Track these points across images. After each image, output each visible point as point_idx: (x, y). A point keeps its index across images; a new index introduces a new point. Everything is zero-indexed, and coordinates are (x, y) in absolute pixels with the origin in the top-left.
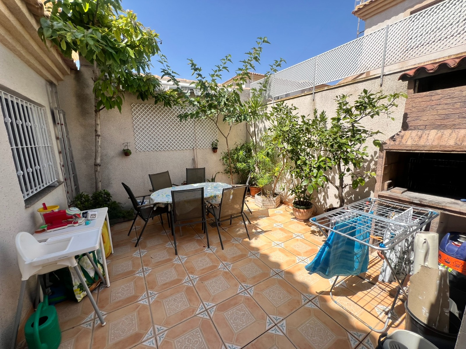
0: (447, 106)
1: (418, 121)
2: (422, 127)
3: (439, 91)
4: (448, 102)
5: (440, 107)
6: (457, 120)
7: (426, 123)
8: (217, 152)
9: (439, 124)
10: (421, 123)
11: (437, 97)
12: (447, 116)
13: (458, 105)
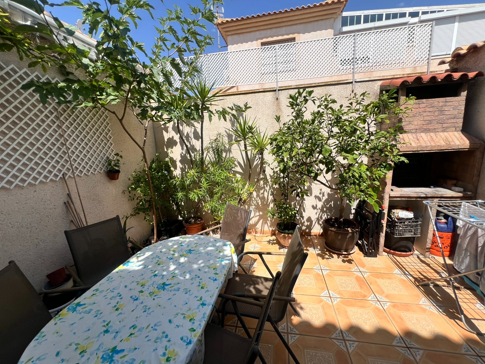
0: (430, 113)
1: (410, 125)
2: (413, 131)
3: (424, 100)
4: (431, 110)
5: (425, 114)
6: (436, 125)
7: (417, 127)
8: (118, 179)
9: (425, 128)
10: (413, 127)
11: (423, 105)
12: (430, 122)
13: (436, 114)
